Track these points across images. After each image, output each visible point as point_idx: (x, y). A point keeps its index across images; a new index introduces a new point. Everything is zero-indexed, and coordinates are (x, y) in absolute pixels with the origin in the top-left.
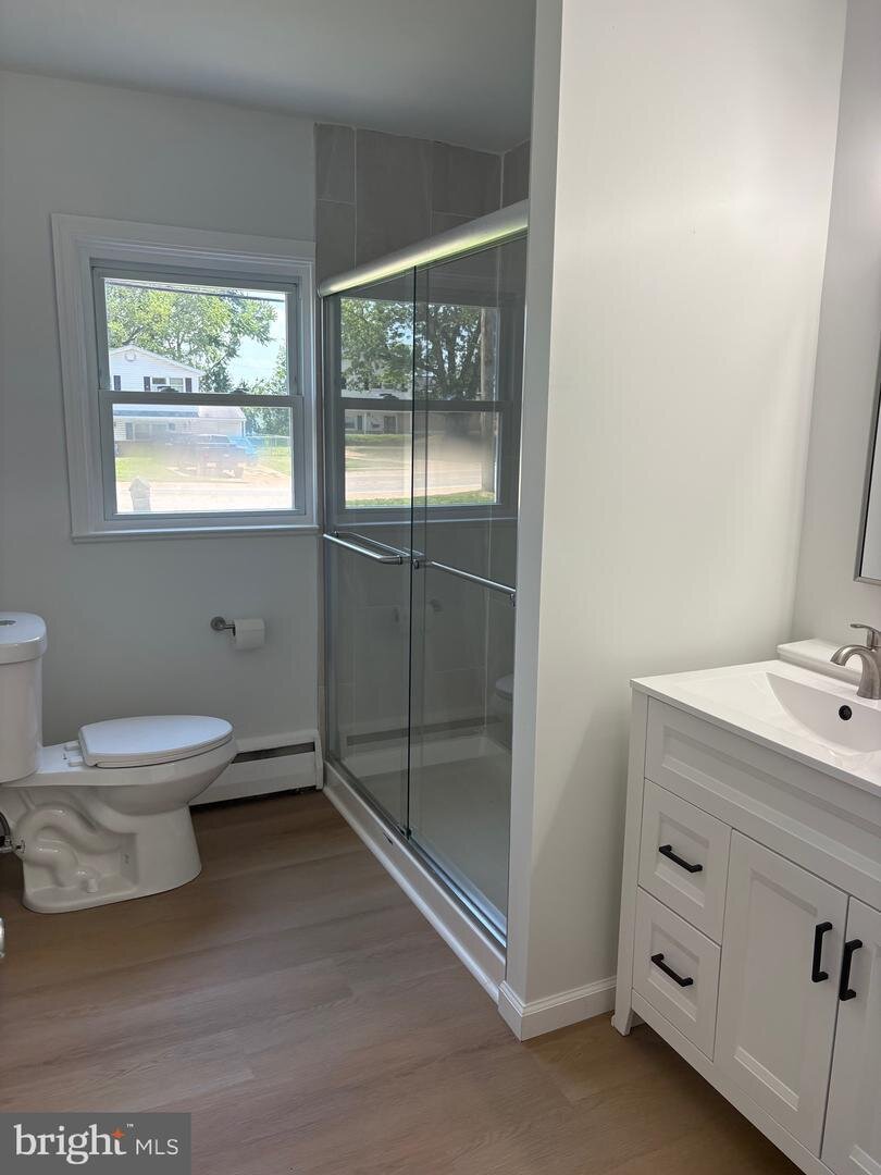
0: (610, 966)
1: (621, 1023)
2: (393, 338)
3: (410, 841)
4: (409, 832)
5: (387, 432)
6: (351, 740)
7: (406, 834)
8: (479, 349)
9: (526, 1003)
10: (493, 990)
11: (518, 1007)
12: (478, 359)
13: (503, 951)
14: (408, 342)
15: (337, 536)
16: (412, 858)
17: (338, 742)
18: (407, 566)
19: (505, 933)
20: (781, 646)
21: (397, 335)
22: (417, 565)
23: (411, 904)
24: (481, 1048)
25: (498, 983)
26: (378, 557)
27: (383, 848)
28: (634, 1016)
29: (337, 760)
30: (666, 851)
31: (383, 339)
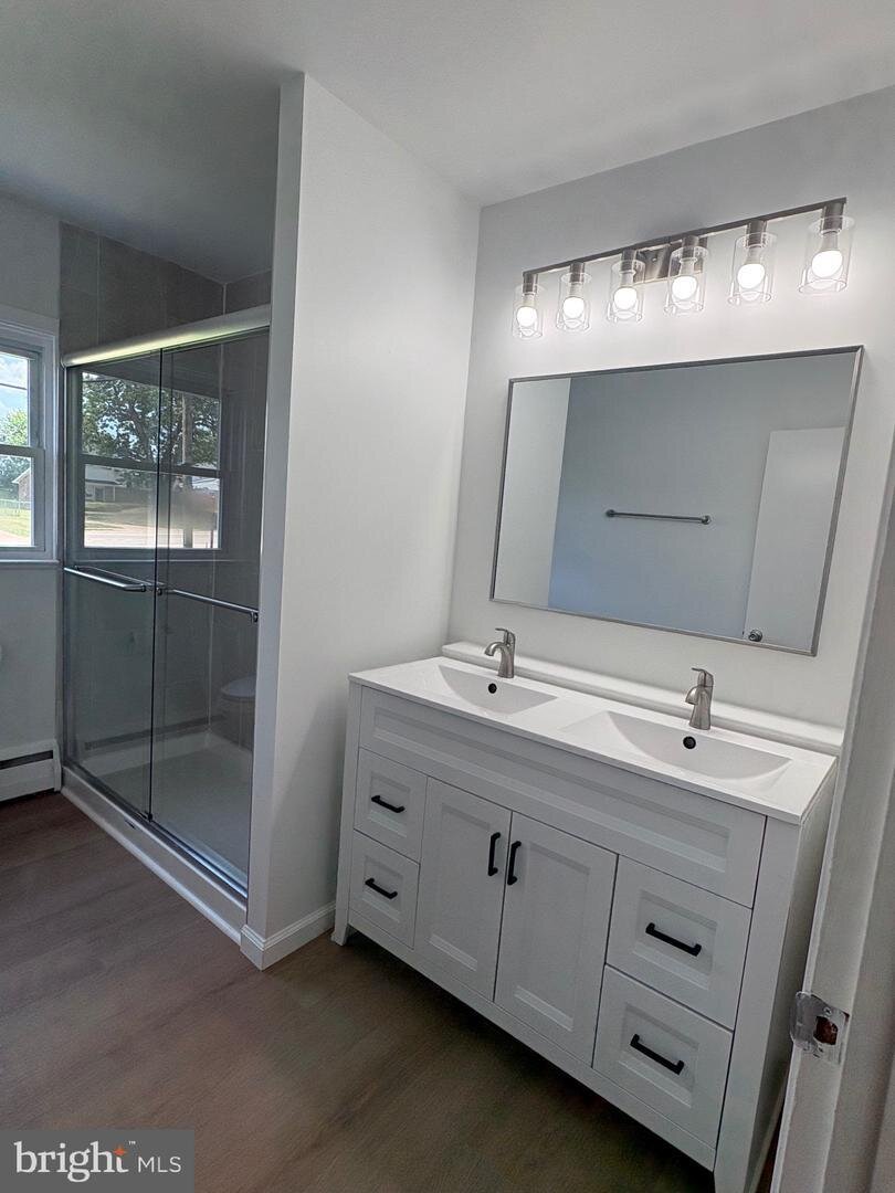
0: (330, 894)
1: (339, 937)
2: (102, 428)
3: (153, 825)
4: (150, 816)
5: (97, 501)
6: (88, 746)
7: (148, 819)
8: (180, 444)
9: (266, 938)
10: (235, 935)
11: (257, 943)
12: (179, 449)
13: (244, 901)
14: (113, 433)
15: (78, 569)
16: (153, 837)
17: (75, 749)
18: (150, 594)
19: (246, 886)
20: (445, 647)
21: (105, 426)
22: (160, 592)
23: (153, 876)
24: (230, 984)
25: (239, 928)
26: (123, 585)
27: (125, 833)
28: (350, 928)
29: (75, 763)
30: (376, 799)
31: (96, 428)
